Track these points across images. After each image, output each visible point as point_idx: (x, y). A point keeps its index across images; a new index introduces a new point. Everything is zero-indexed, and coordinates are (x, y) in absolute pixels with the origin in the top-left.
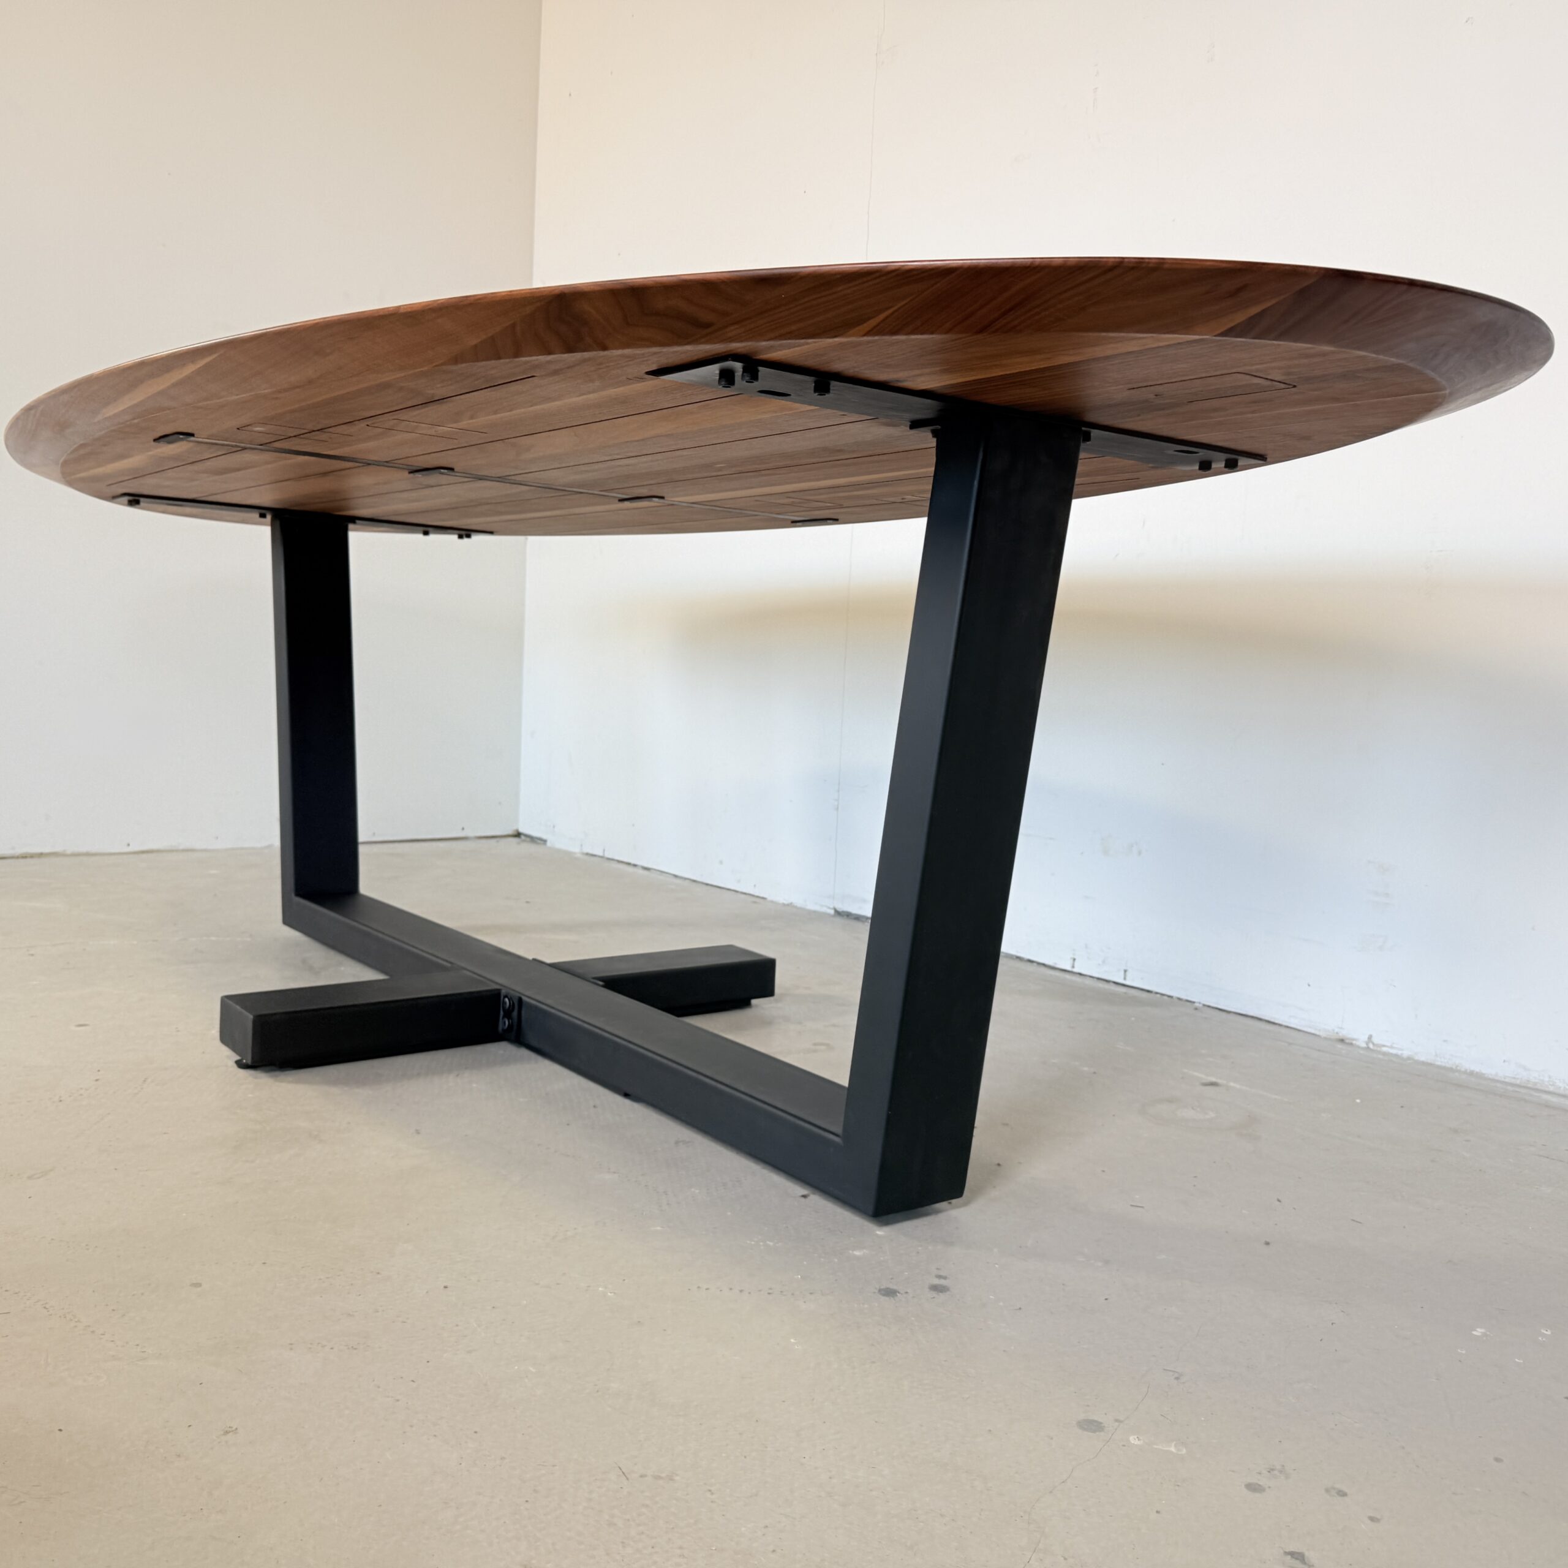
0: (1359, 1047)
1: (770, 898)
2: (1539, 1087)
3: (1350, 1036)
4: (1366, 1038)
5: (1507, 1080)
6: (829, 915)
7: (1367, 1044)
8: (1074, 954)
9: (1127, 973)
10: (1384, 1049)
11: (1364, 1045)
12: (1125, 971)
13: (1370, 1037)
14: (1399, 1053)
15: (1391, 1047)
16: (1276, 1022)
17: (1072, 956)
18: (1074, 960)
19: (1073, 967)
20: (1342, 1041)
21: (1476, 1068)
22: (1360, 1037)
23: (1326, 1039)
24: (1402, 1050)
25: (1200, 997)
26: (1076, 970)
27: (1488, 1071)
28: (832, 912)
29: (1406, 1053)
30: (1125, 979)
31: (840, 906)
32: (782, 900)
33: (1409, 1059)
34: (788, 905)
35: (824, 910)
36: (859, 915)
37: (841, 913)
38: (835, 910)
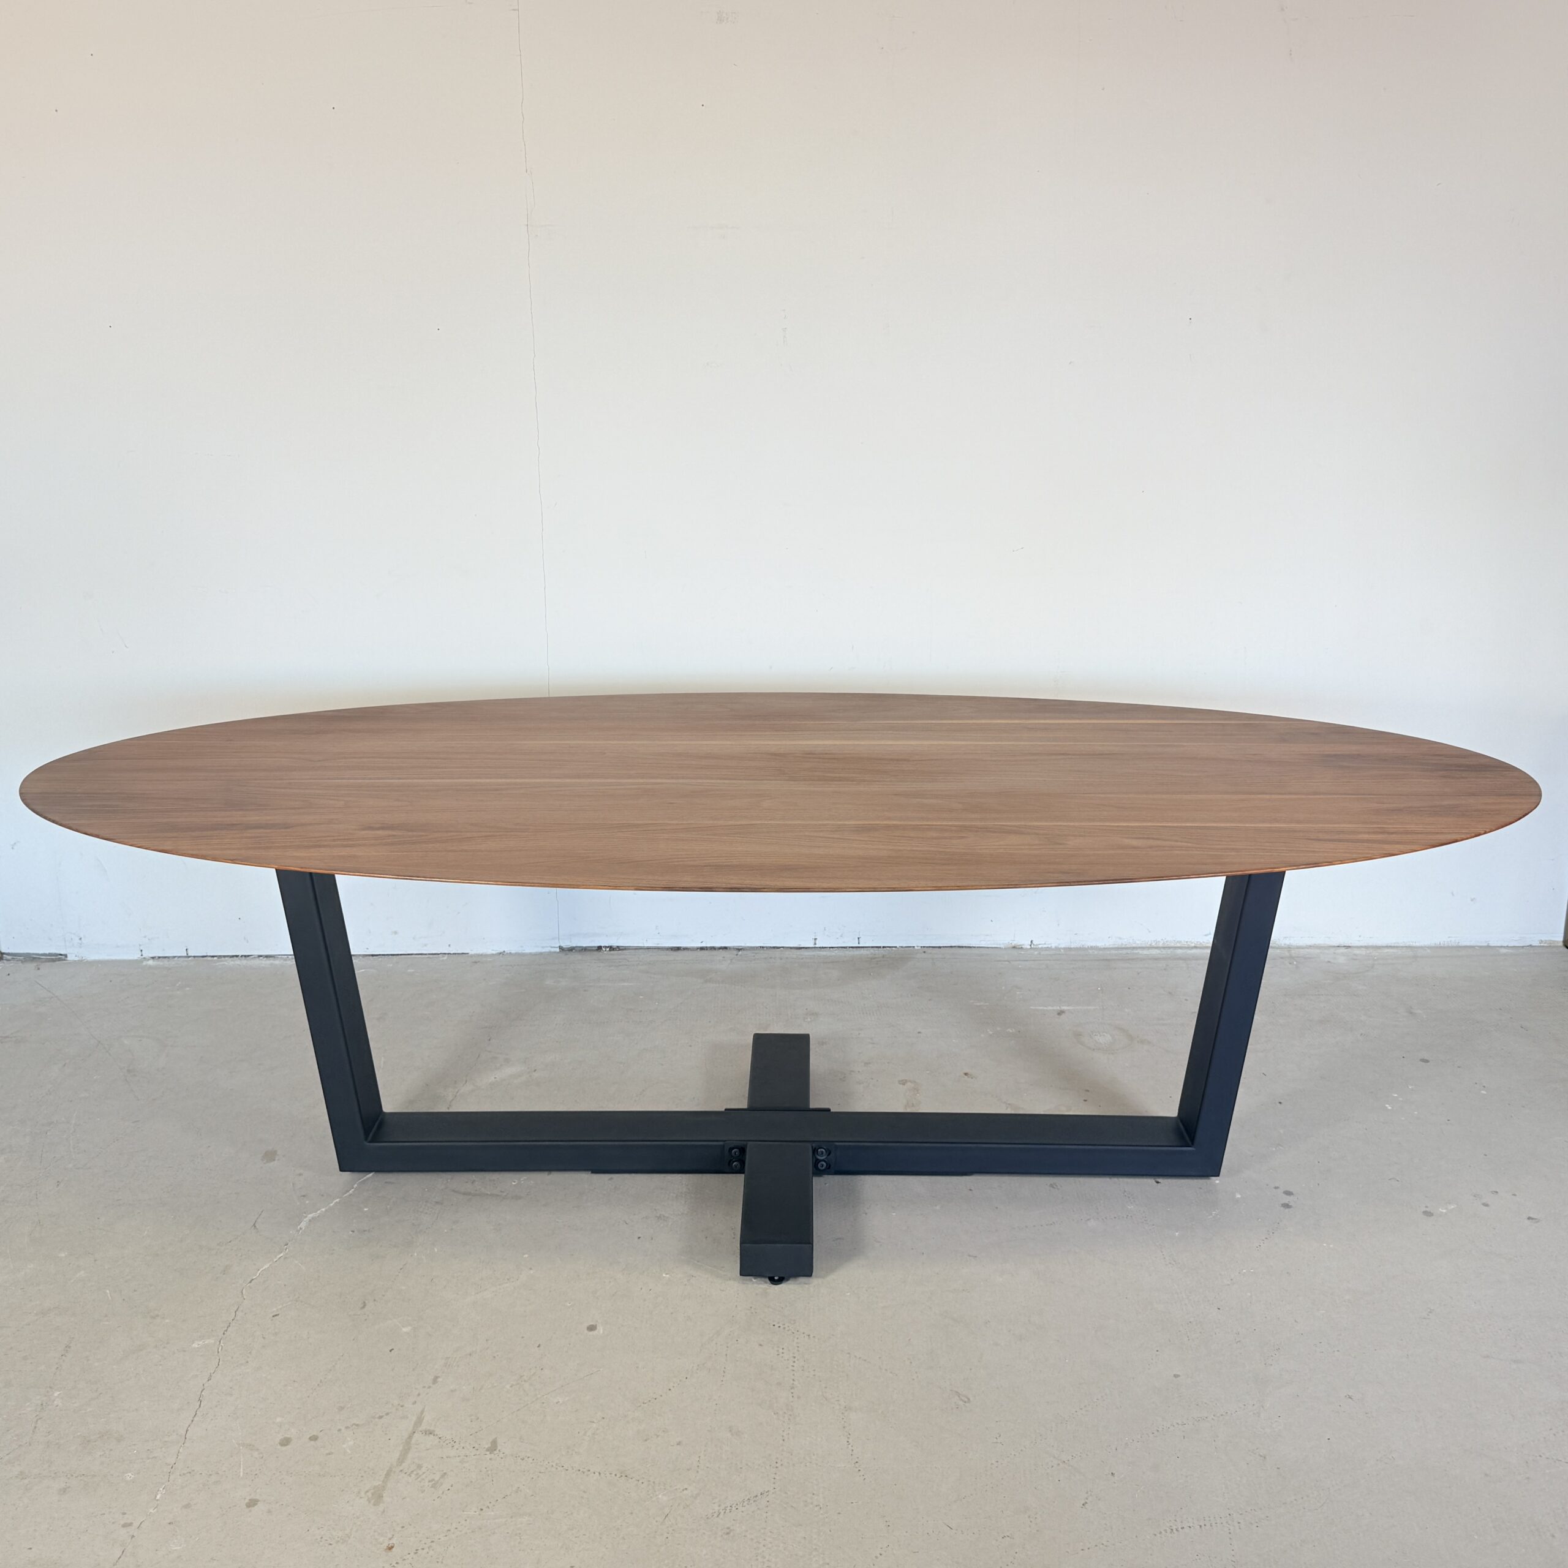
0: (1026, 948)
1: (471, 953)
2: (1128, 946)
3: (1019, 944)
4: (1030, 943)
5: (1111, 946)
6: (555, 952)
7: (1031, 946)
8: (815, 936)
9: (860, 939)
10: (1040, 946)
11: (1028, 947)
12: (858, 938)
13: (1032, 942)
14: (1050, 946)
15: (1045, 944)
16: (971, 946)
17: (814, 938)
18: (815, 939)
19: (815, 944)
20: (1014, 947)
21: (1093, 944)
22: (1026, 943)
23: (1005, 949)
24: (1051, 944)
25: (917, 943)
26: (817, 946)
27: (1100, 944)
28: (558, 950)
29: (1053, 946)
30: (859, 943)
31: (566, 944)
32: (490, 952)
33: (1057, 949)
34: (502, 954)
35: (547, 950)
36: (595, 947)
37: (571, 949)
38: (561, 948)
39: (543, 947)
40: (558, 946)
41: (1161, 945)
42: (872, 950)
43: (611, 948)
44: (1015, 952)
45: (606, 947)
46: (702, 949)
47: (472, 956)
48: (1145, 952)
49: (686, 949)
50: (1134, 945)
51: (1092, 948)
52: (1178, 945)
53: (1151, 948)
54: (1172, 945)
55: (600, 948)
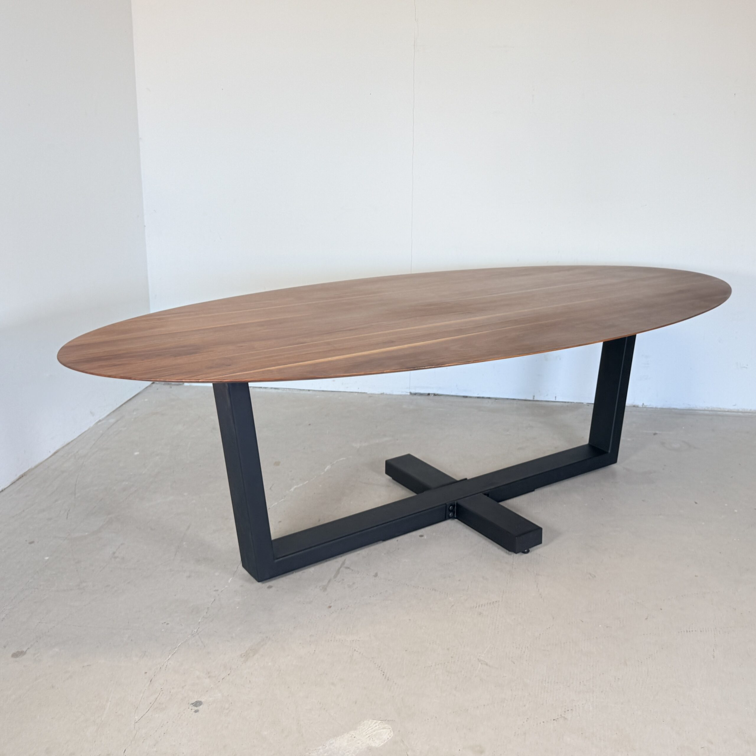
2: (693, 409)
3: (636, 404)
4: (642, 404)
5: (684, 408)
6: (407, 395)
9: (556, 398)
10: (648, 406)
11: (641, 406)
13: (643, 404)
15: (650, 405)
17: (533, 395)
19: (534, 398)
20: (634, 406)
22: (640, 404)
23: (629, 406)
27: (678, 407)
28: (409, 394)
29: (654, 406)
30: (555, 399)
31: (413, 391)
32: (377, 393)
33: (656, 408)
34: (382, 394)
35: (404, 393)
36: (426, 394)
37: (415, 394)
38: (411, 393)
39: (402, 392)
40: (409, 391)
41: (710, 409)
42: (562, 404)
43: (435, 395)
44: (635, 408)
45: (432, 394)
46: (478, 397)
47: (369, 394)
48: (702, 412)
49: (470, 397)
50: (696, 409)
51: (674, 409)
52: (719, 410)
53: (705, 410)
54: (716, 409)
55: (429, 394)
